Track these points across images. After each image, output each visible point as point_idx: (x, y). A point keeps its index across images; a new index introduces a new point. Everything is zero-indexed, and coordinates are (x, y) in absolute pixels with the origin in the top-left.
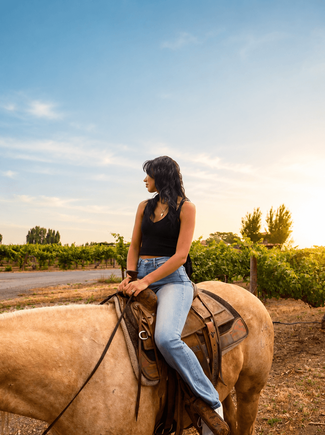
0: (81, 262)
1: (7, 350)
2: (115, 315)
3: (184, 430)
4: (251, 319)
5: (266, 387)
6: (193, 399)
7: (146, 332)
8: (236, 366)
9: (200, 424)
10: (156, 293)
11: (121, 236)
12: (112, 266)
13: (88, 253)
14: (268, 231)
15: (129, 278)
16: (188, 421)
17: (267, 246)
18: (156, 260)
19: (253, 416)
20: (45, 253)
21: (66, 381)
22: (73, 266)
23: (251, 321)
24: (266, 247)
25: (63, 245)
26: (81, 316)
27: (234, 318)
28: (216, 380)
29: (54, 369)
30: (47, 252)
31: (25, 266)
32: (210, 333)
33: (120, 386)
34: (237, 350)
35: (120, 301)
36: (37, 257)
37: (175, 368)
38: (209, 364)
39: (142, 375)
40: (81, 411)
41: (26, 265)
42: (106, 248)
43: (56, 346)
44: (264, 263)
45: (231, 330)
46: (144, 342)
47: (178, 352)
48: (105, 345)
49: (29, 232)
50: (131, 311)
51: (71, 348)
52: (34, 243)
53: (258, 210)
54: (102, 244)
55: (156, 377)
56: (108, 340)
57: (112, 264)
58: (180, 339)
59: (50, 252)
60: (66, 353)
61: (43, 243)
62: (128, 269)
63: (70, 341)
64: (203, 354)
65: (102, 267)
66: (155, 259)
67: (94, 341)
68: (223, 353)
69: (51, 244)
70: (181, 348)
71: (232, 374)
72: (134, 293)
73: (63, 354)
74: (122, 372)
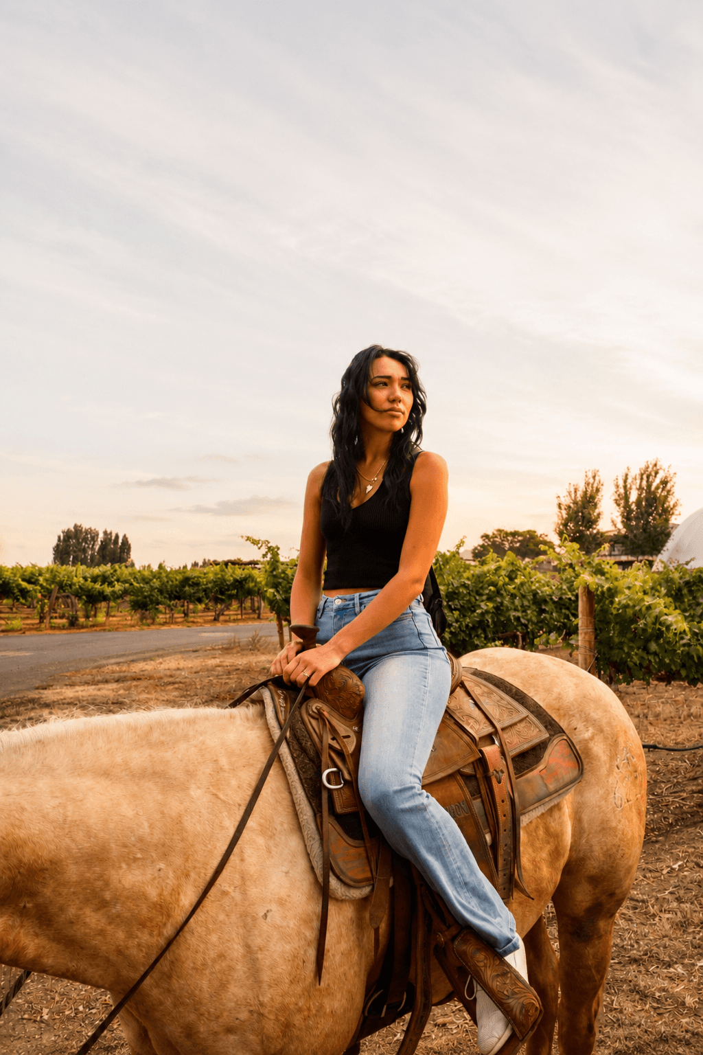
0: (183, 606)
1: (13, 825)
2: (266, 732)
3: (433, 1007)
4: (592, 739)
5: (627, 903)
6: (454, 931)
7: (339, 770)
8: (556, 853)
9: (471, 992)
10: (361, 677)
11: (272, 544)
12: (256, 616)
13: (197, 584)
14: (620, 526)
15: (297, 643)
16: (444, 987)
17: (619, 563)
18: (360, 599)
19: (598, 972)
20: (97, 586)
21: (153, 893)
22: (164, 616)
23: (591, 745)
24: (616, 566)
25: (138, 567)
26: (186, 738)
27: (547, 735)
28: (509, 886)
29: (124, 866)
30: (103, 583)
31: (52, 618)
32: (491, 770)
33: (281, 902)
34: (556, 814)
35: (276, 698)
36: (78, 596)
37: (410, 857)
38: (491, 846)
39: (331, 874)
40: (189, 964)
41: (54, 615)
42: (239, 573)
43: (127, 810)
44: (612, 603)
45: (541, 767)
46: (335, 795)
47: (414, 819)
48: (244, 804)
49: (59, 537)
50: (303, 722)
51: (162, 813)
52: (70, 563)
53: (594, 477)
54: (230, 564)
55: (367, 880)
56: (250, 792)
57: (256, 611)
58: (418, 786)
59: (108, 585)
60: (151, 826)
61: (93, 563)
62: (294, 623)
63: (160, 797)
64: (477, 824)
65: (232, 618)
66: (360, 595)
67: (216, 795)
68: (524, 820)
69: (112, 564)
70: (421, 809)
71: (545, 871)
72: (309, 679)
73: (145, 830)
74: (284, 869)
